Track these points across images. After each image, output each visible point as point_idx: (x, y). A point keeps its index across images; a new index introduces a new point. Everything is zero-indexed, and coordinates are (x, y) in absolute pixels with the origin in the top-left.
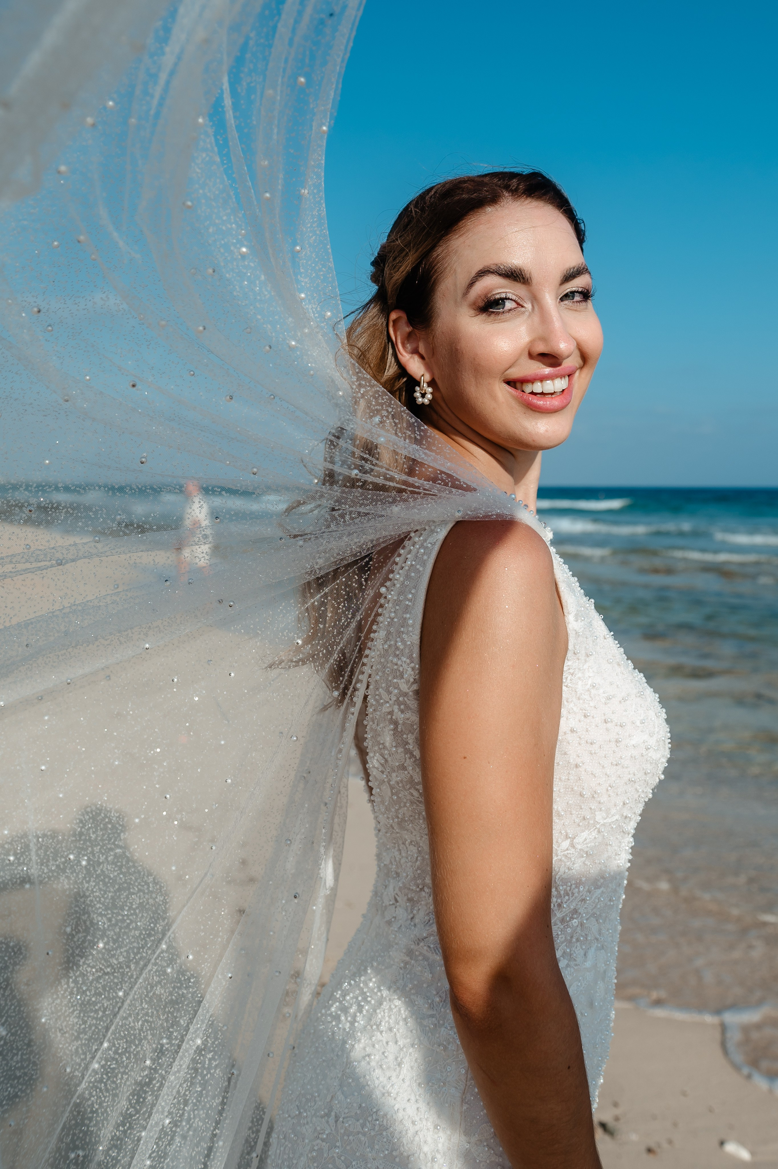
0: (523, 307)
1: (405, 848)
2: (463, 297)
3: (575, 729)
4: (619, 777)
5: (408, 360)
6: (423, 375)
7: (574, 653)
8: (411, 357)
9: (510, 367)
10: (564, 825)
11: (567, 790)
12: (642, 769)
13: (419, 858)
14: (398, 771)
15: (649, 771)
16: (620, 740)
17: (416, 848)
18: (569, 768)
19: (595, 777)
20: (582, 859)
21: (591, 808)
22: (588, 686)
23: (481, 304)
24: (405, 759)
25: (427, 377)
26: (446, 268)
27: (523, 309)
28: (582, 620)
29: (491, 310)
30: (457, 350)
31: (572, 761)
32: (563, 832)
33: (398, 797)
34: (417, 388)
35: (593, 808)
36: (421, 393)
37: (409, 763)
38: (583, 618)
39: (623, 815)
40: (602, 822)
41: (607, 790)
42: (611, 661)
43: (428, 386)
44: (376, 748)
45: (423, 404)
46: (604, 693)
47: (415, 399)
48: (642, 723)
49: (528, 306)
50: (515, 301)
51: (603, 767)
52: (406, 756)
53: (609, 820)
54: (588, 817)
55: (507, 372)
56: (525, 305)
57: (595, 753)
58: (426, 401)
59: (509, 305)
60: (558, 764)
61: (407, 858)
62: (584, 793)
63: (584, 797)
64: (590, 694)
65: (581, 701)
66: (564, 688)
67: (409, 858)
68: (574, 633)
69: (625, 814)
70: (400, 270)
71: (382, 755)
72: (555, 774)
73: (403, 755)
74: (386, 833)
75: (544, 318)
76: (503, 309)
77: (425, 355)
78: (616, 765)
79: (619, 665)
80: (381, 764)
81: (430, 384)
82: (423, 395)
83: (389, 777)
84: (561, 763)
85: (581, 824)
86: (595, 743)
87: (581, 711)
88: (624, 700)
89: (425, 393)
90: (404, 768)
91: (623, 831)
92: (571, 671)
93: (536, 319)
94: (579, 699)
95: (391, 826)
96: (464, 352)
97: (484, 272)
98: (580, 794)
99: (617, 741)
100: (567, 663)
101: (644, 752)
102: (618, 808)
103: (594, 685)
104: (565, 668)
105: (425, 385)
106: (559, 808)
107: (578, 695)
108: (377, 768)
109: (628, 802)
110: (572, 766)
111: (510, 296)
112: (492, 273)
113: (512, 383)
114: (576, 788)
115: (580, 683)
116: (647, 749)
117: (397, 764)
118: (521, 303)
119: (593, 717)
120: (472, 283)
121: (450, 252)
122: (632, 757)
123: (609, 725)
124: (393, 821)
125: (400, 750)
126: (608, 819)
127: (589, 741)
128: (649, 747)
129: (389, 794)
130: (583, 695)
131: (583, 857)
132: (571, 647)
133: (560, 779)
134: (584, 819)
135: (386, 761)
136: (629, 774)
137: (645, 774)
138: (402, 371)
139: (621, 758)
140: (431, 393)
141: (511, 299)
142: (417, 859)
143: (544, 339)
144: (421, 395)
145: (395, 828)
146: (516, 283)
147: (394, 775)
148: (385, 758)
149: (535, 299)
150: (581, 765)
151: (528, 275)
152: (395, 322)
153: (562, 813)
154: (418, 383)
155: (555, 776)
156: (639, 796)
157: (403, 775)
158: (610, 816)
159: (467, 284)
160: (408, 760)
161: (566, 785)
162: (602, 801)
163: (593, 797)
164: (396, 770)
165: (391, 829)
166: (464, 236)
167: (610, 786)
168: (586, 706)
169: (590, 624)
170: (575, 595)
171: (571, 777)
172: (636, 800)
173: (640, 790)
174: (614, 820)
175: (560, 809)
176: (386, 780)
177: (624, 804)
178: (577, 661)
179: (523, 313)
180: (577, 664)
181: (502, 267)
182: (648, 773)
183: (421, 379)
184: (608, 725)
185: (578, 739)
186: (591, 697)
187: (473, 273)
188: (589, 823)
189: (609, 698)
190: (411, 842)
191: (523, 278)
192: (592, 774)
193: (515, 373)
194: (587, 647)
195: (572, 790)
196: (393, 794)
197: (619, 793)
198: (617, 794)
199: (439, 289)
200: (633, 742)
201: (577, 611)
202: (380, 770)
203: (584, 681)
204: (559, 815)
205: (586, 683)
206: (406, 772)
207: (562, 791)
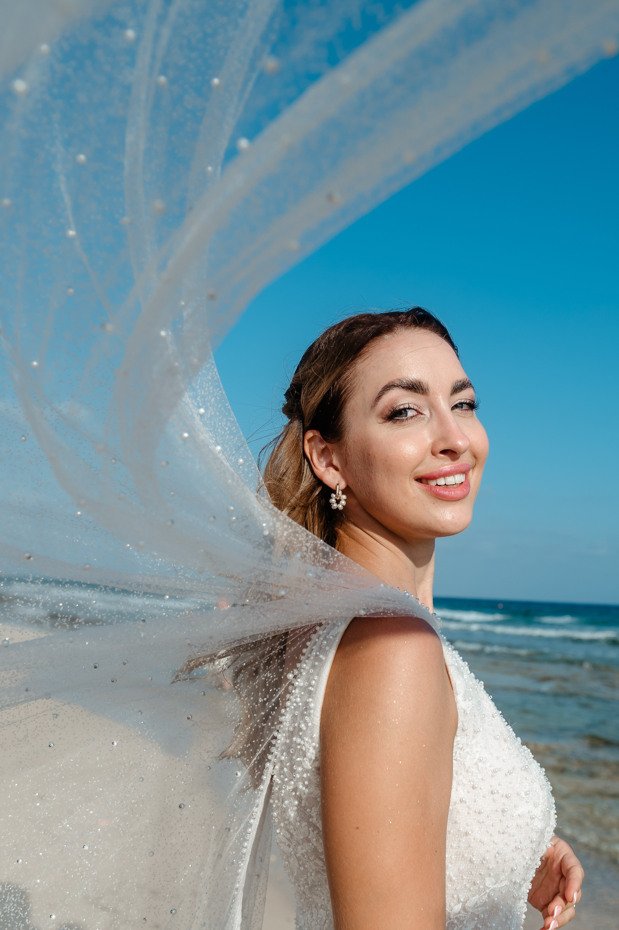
0: (422, 414)
1: (316, 911)
2: (371, 409)
3: (464, 800)
4: (506, 844)
5: (324, 472)
6: (338, 484)
7: (463, 730)
8: (326, 470)
9: (418, 466)
10: (456, 889)
11: (458, 857)
12: (528, 837)
13: (327, 921)
14: (302, 844)
15: (535, 840)
16: (506, 810)
17: (325, 912)
18: (459, 836)
19: (483, 844)
20: (474, 922)
21: (480, 874)
22: (476, 760)
23: (387, 412)
24: (309, 832)
25: (343, 485)
26: (354, 388)
27: (422, 416)
28: (470, 700)
29: (396, 418)
30: (369, 455)
31: (461, 829)
32: (455, 896)
33: (305, 868)
34: (333, 495)
35: (482, 873)
36: (336, 499)
37: (313, 836)
38: (470, 698)
39: (511, 881)
40: (492, 887)
41: (495, 857)
42: (498, 737)
43: (343, 494)
44: (282, 824)
45: (337, 509)
46: (490, 766)
47: (330, 505)
48: (526, 794)
49: (427, 412)
50: (416, 410)
51: (491, 835)
52: (310, 829)
53: (498, 886)
54: (478, 882)
55: (416, 470)
56: (424, 412)
57: (483, 822)
58: (340, 507)
59: (410, 413)
60: (449, 832)
61: (317, 921)
62: (474, 859)
63: (474, 863)
64: (478, 767)
65: (470, 774)
66: (454, 762)
67: (319, 921)
68: (462, 711)
69: (513, 880)
70: (315, 395)
71: (288, 830)
72: (447, 841)
73: (306, 828)
74: (301, 898)
75: (442, 422)
76: (406, 416)
77: (339, 467)
78: (503, 833)
79: (505, 741)
80: (287, 839)
81: (344, 492)
82: (338, 502)
83: (295, 850)
84: (452, 831)
85: (472, 889)
86: (482, 813)
87: (469, 783)
88: (510, 773)
89: (340, 500)
90: (308, 840)
91: (513, 896)
92: (460, 746)
93: (435, 423)
94: (467, 771)
95: (304, 892)
96: (376, 456)
97: (390, 386)
98: (470, 860)
99: (503, 811)
100: (457, 739)
101: (529, 821)
102: (506, 874)
103: (481, 759)
104: (455, 744)
105: (340, 493)
106: (451, 873)
107: (466, 768)
108: (284, 843)
109: (515, 868)
110: (462, 834)
111: (411, 406)
112: (398, 386)
113: (420, 480)
114: (466, 855)
115: (468, 756)
116: (532, 819)
117: (302, 837)
118: (421, 411)
119: (481, 789)
120: (380, 396)
121: (357, 374)
122: (518, 826)
123: (496, 796)
124: (304, 888)
125: (304, 824)
126: (497, 884)
127: (477, 811)
128: (534, 817)
129: (297, 865)
130: (471, 768)
131: (474, 920)
132: (460, 725)
133: (451, 846)
134: (475, 884)
135: (292, 835)
136: (516, 842)
137: (531, 842)
138: (318, 482)
139: (507, 827)
140: (345, 500)
141: (413, 409)
142: (325, 922)
143: (444, 438)
144: (335, 501)
145: (307, 893)
146: (416, 394)
147: (299, 848)
148: (290, 833)
149: (433, 407)
150: (470, 832)
151: (426, 386)
152: (309, 441)
153: (454, 879)
154: (334, 492)
155: (447, 844)
156: (527, 863)
157: (308, 847)
158: (499, 882)
159: (375, 398)
160: (311, 833)
161: (457, 852)
162: (491, 867)
163: (483, 863)
164: (301, 843)
165: (304, 896)
166: (368, 360)
167: (498, 853)
168: (475, 778)
169: (479, 703)
170: (463, 678)
171: (461, 845)
172: (524, 867)
173: (527, 858)
174: (503, 885)
175: (452, 875)
176: (293, 853)
177: (512, 870)
178: (466, 737)
179: (424, 419)
180: (465, 739)
181: (404, 381)
182: (534, 841)
183: (336, 488)
184: (494, 795)
185: (467, 809)
186: (479, 770)
187: (380, 389)
188: (479, 887)
189: (495, 771)
190: (322, 906)
191: (422, 389)
192: (481, 841)
193: (423, 470)
194: (475, 724)
195: (463, 856)
196: (300, 865)
197: (507, 860)
198: (505, 861)
199: (349, 405)
200: (518, 812)
201: (465, 691)
202: (287, 844)
203: (472, 755)
204: (451, 880)
205: (474, 757)
206: (310, 844)
207: (453, 857)
